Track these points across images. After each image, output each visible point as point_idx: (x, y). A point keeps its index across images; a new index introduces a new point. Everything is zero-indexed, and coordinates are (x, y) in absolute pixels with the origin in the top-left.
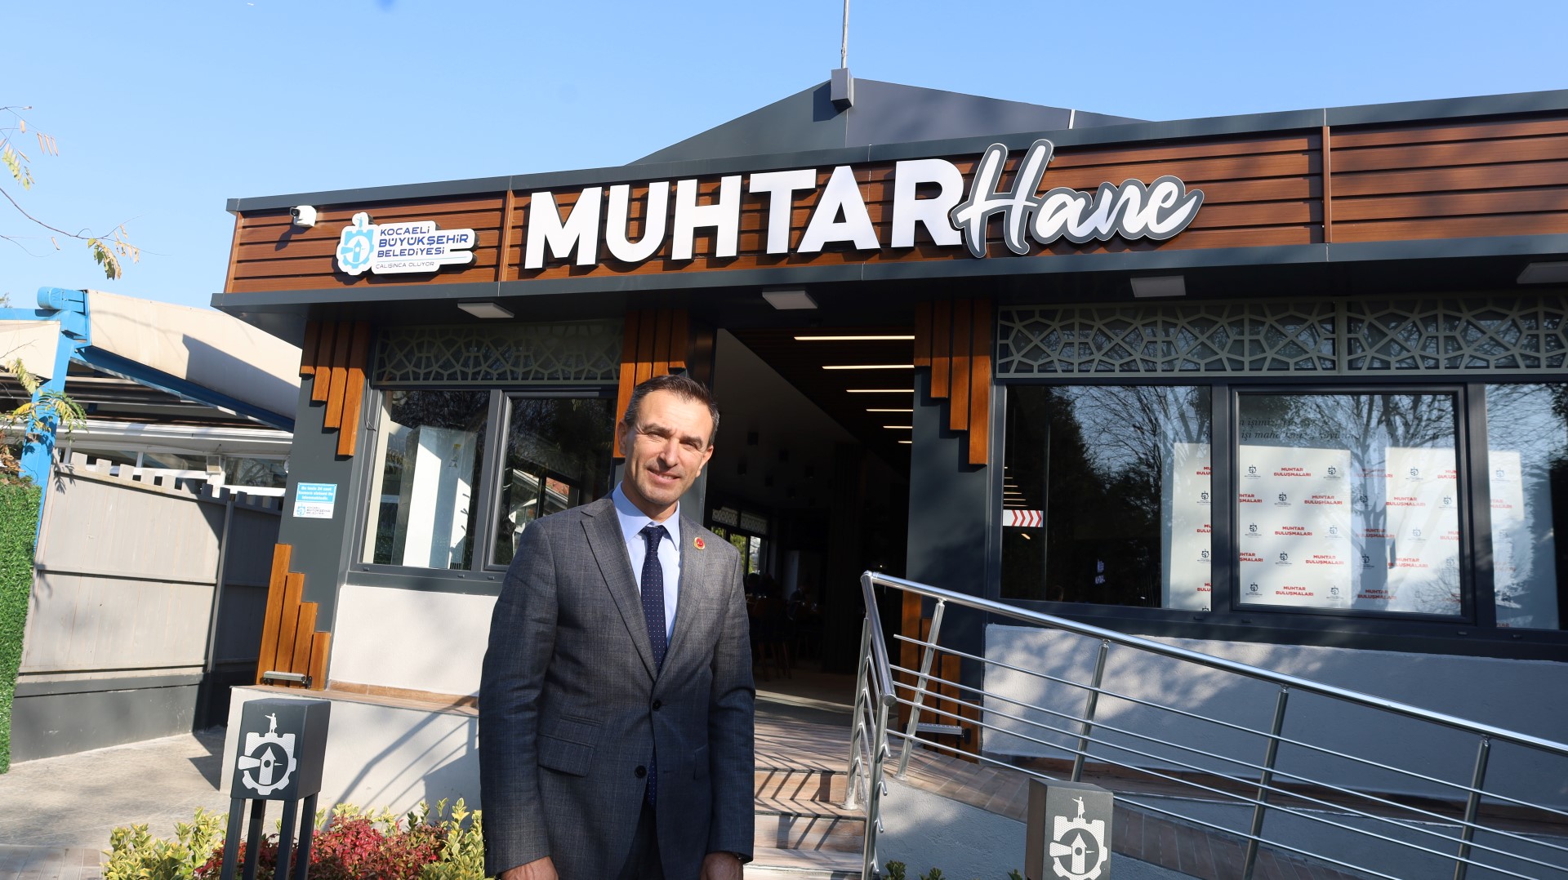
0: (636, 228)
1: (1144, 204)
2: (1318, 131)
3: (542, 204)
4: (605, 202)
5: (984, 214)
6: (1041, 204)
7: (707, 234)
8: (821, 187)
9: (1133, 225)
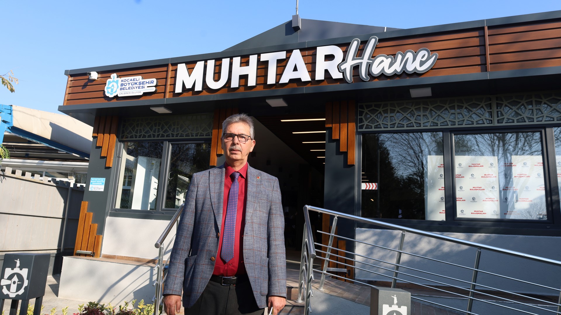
0: (217, 76)
1: (414, 59)
2: (483, 28)
3: (182, 68)
4: (205, 67)
5: (351, 66)
6: (374, 61)
7: (244, 78)
8: (288, 58)
9: (410, 68)
